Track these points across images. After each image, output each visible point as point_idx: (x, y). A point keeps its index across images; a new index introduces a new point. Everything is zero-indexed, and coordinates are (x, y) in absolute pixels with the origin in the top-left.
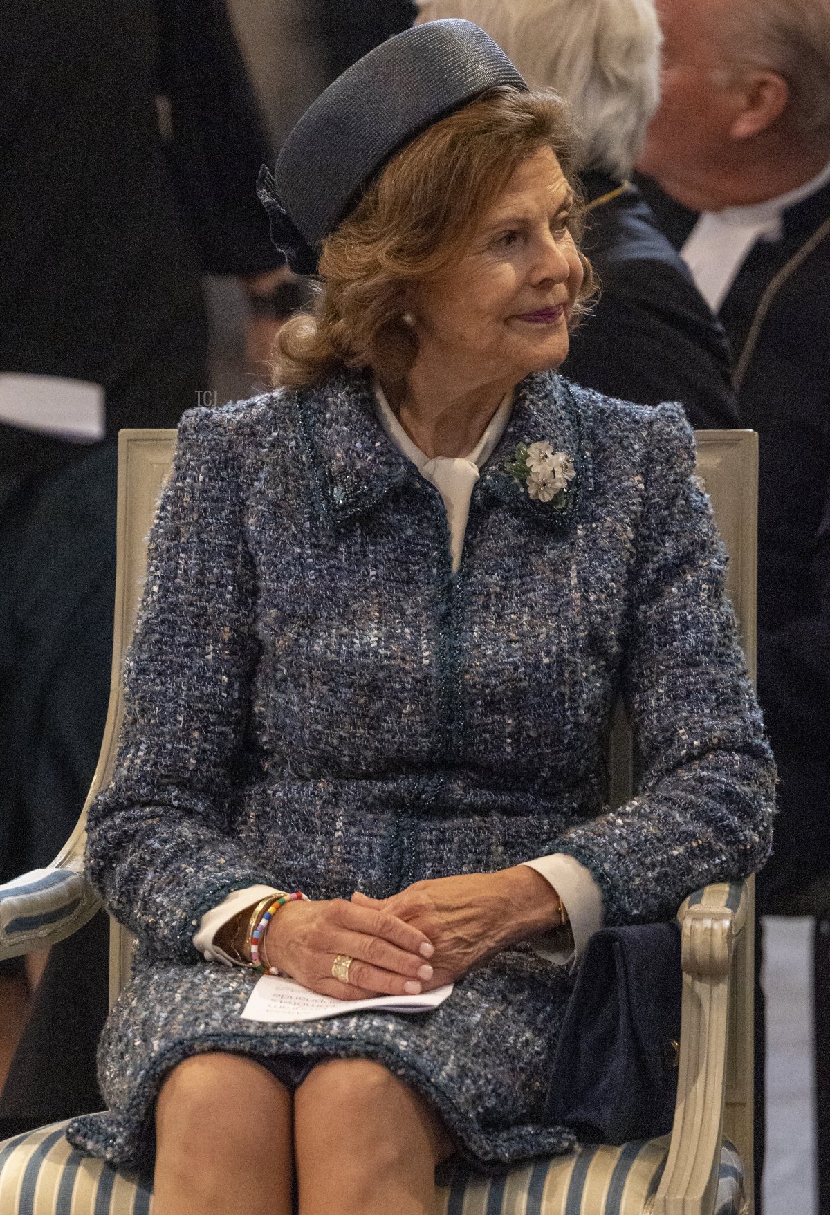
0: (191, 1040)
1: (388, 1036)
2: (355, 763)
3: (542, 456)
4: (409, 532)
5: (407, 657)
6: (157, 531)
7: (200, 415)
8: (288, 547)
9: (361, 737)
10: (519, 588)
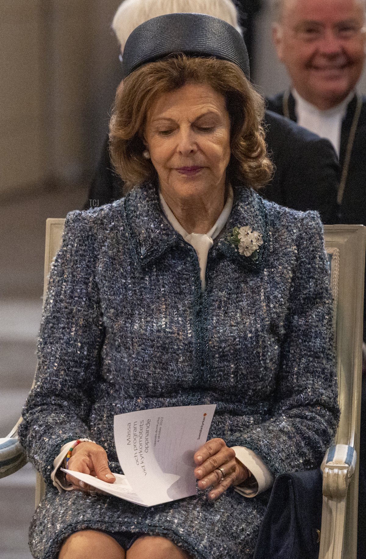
0: (76, 523)
1: (174, 526)
2: (155, 388)
3: (246, 233)
4: (179, 268)
5: (180, 333)
6: (54, 273)
7: (76, 214)
8: (119, 280)
9: (158, 373)
10: (235, 299)
